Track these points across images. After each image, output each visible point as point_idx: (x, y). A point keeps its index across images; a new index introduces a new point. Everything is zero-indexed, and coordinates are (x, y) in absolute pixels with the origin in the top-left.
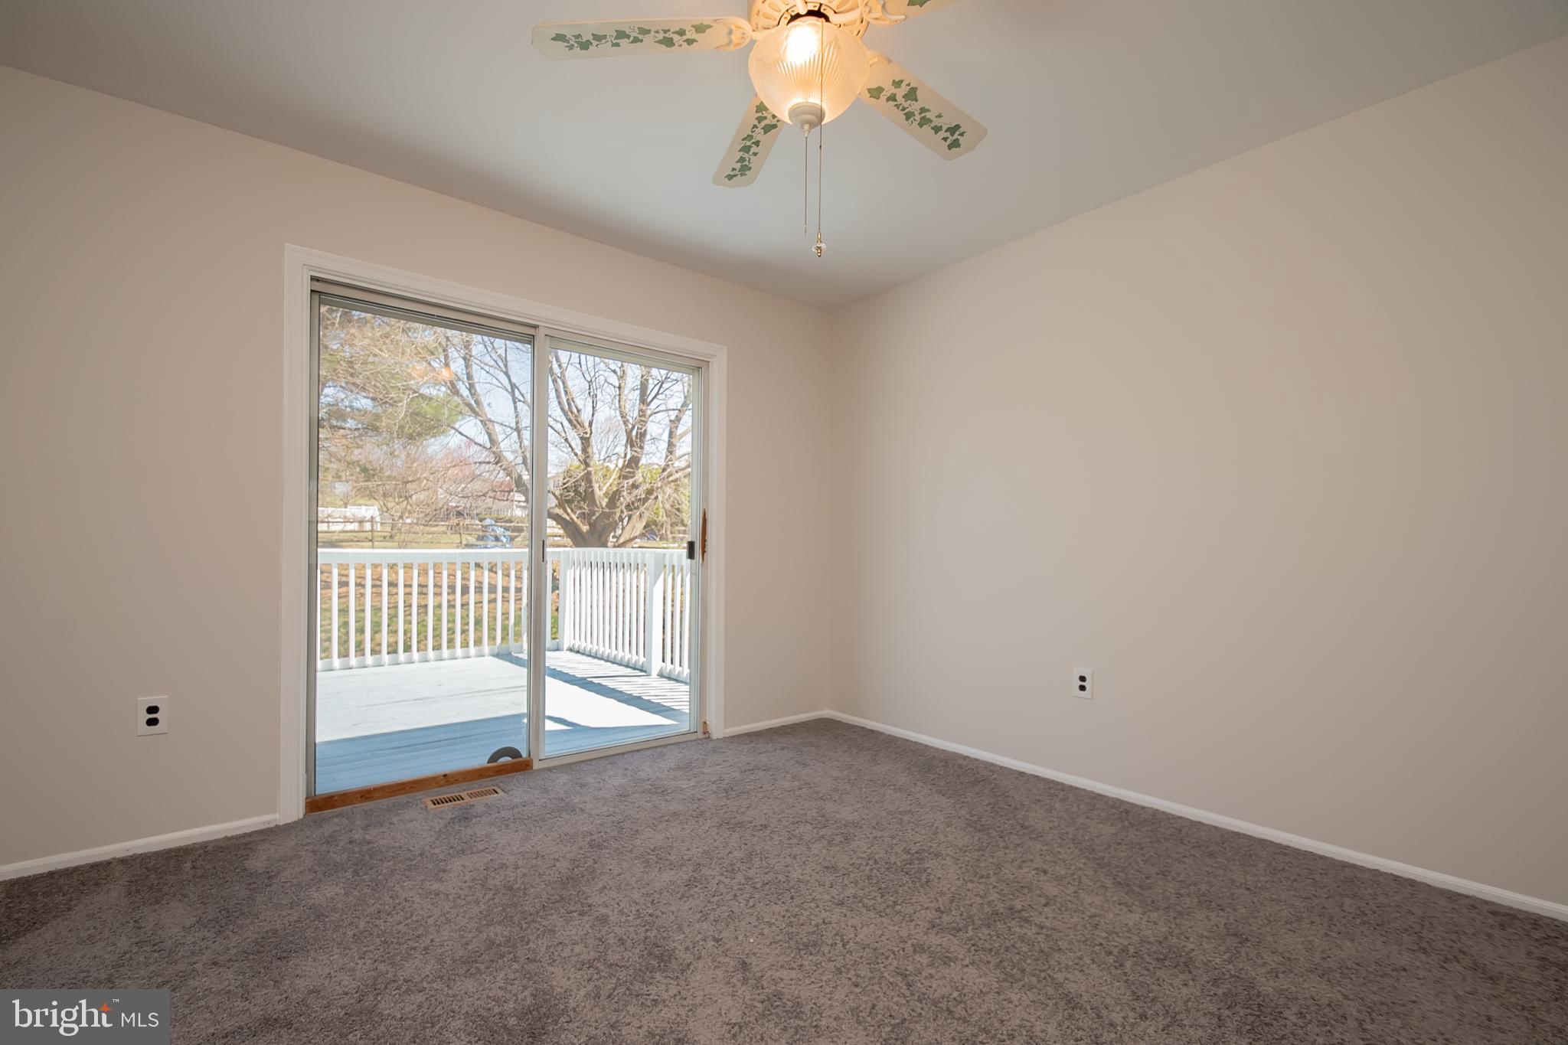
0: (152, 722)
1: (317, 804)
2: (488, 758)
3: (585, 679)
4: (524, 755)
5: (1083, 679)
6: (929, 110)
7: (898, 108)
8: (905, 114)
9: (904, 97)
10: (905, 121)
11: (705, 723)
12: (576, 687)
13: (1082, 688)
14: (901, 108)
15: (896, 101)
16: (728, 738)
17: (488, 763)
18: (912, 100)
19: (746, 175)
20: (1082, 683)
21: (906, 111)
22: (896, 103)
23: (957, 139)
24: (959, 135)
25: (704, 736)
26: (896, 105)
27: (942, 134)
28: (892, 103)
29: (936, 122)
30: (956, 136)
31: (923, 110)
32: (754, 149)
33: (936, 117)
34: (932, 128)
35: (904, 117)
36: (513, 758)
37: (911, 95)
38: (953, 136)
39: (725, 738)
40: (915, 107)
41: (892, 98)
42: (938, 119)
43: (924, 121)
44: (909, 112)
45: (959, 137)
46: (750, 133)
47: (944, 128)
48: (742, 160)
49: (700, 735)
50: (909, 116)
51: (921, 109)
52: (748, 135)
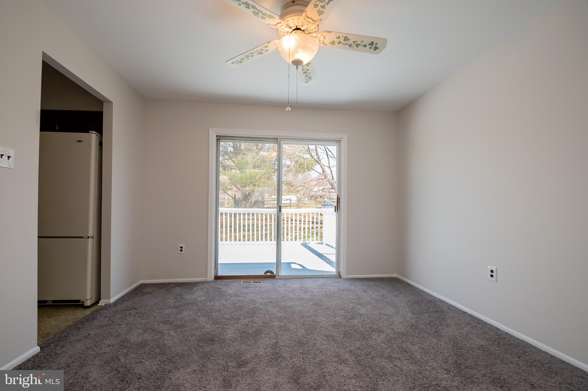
0: (181, 251)
1: (217, 278)
2: (264, 272)
3: (322, 254)
4: (275, 274)
5: (492, 271)
6: (357, 41)
7: (345, 45)
8: (348, 46)
9: (344, 41)
10: (350, 48)
11: (339, 272)
12: (317, 256)
13: (492, 276)
14: (345, 44)
15: (342, 43)
16: (348, 279)
17: (264, 274)
18: (348, 41)
19: (312, 80)
20: (492, 274)
21: (348, 44)
22: (342, 44)
23: (376, 46)
24: (375, 45)
25: (339, 277)
26: (343, 44)
27: (368, 47)
28: (341, 44)
29: (363, 44)
30: (374, 46)
31: (354, 42)
32: (308, 72)
33: (361, 42)
34: (362, 46)
35: (349, 47)
36: (271, 274)
37: (346, 39)
38: (373, 46)
39: (346, 278)
40: (350, 42)
41: (340, 43)
42: (362, 43)
43: (358, 46)
44: (349, 44)
45: (376, 45)
46: (303, 68)
47: (367, 44)
48: (306, 76)
49: (337, 276)
50: (350, 46)
51: (353, 42)
52: (303, 69)
